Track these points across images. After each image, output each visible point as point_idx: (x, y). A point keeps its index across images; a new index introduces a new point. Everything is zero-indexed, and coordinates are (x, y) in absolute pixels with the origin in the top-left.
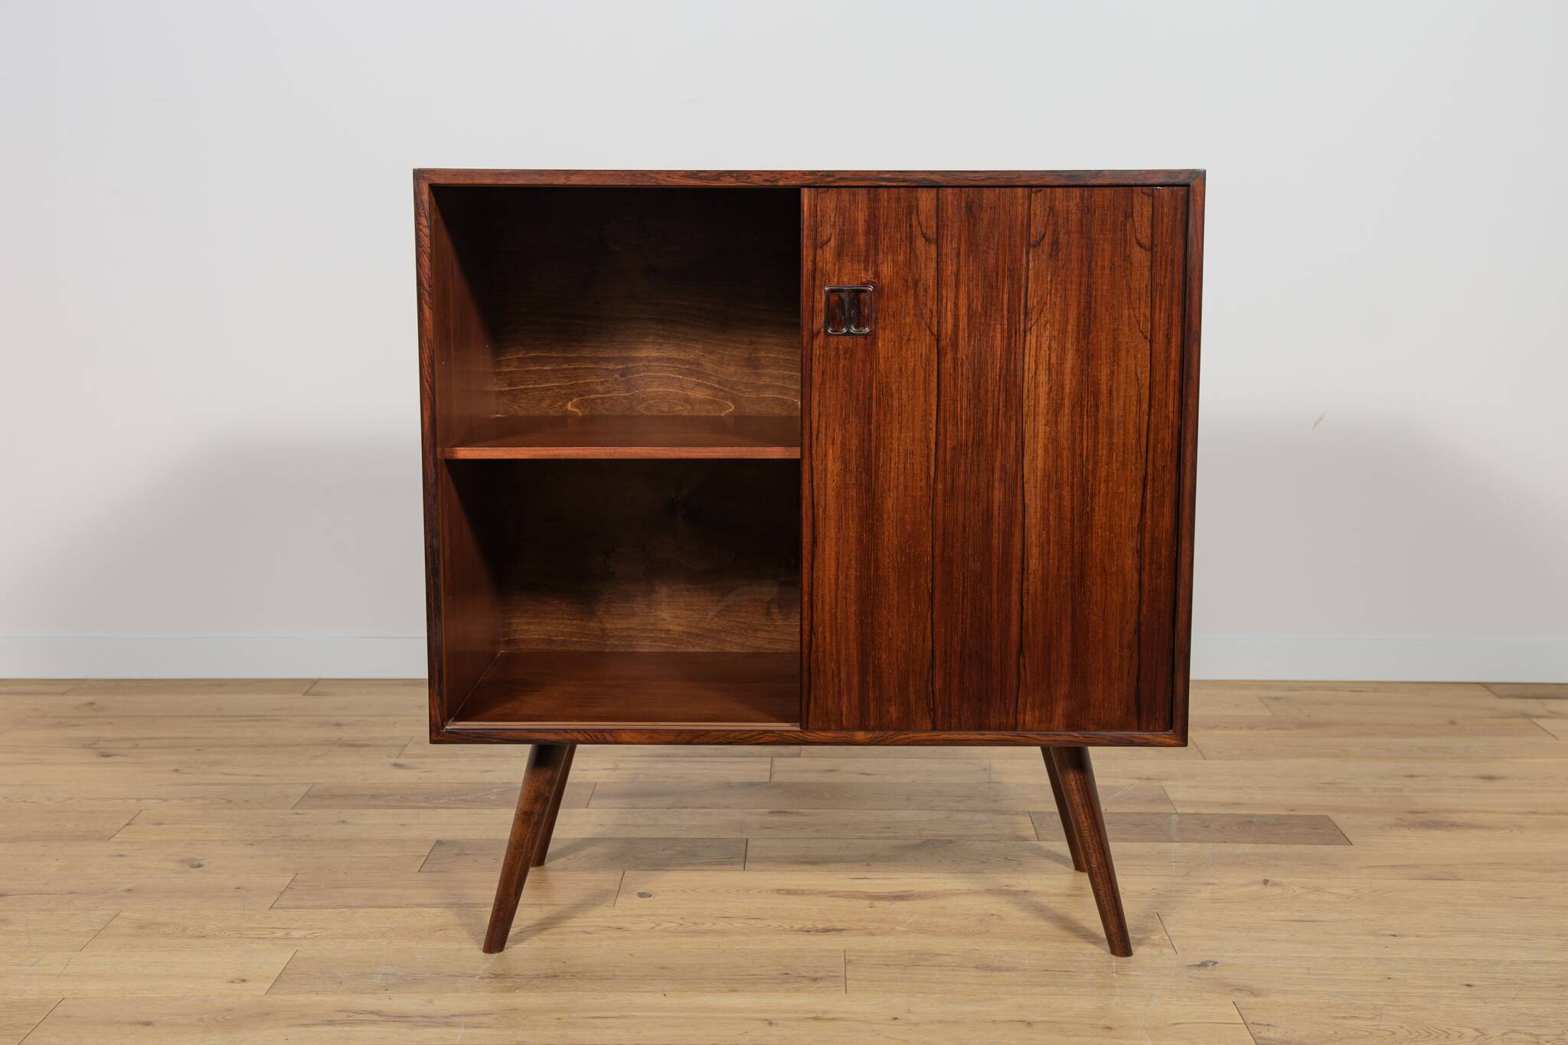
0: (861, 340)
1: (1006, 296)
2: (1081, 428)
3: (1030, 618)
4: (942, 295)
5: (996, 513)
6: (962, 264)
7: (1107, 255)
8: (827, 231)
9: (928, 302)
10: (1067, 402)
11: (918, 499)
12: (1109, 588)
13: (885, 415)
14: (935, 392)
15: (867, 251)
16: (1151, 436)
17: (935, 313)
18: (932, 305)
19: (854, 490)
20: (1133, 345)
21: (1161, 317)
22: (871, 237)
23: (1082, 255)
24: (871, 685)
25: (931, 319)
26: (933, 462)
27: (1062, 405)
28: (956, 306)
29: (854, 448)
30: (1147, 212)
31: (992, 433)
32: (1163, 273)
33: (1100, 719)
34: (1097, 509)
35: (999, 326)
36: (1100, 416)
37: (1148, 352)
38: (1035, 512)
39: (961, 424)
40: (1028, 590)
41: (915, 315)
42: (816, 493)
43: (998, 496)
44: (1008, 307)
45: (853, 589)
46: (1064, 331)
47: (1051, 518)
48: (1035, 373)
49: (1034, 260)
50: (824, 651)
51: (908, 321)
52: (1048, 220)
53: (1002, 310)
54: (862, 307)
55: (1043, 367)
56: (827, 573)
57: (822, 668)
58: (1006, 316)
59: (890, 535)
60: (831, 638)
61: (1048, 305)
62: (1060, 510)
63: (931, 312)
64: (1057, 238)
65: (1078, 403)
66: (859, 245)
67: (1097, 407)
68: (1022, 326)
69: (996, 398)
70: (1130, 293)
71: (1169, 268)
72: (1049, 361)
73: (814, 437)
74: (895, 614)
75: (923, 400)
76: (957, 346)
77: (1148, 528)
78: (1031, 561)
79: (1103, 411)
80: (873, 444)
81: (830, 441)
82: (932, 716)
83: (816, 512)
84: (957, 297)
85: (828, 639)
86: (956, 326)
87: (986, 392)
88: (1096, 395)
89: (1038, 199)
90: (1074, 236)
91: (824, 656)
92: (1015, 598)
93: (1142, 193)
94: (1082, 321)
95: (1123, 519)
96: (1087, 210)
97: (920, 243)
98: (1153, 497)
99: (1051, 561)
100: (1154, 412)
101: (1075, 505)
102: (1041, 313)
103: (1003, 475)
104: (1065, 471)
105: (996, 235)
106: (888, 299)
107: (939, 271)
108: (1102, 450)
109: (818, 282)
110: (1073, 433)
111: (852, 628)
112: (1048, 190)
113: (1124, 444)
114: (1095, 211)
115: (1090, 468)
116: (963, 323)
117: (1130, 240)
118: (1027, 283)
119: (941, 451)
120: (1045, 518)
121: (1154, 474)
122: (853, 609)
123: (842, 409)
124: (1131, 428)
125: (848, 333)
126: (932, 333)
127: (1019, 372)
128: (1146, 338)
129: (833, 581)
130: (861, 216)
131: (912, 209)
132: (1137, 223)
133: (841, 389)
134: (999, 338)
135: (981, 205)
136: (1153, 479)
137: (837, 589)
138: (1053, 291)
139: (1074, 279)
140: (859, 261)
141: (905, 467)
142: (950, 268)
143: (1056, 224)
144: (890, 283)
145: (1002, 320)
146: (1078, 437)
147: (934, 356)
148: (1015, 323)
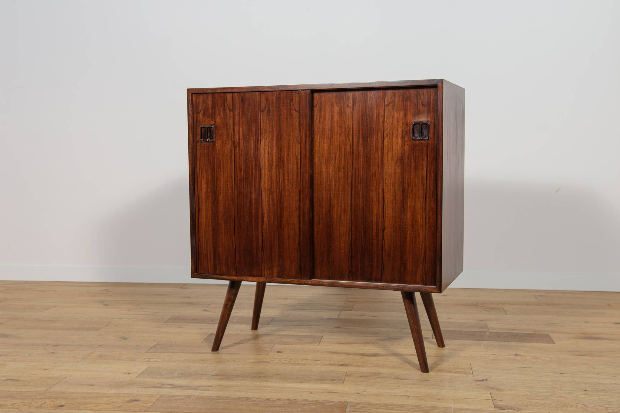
0: (211, 143)
1: (254, 128)
2: (279, 173)
3: (265, 238)
4: (235, 128)
5: (253, 202)
6: (241, 118)
7: (285, 114)
8: (201, 108)
9: (230, 131)
10: (274, 164)
11: (230, 196)
12: (289, 228)
14: (234, 161)
15: (212, 114)
16: (301, 176)
17: (233, 134)
18: (232, 132)
19: (210, 193)
20: (294, 144)
21: (303, 135)
22: (213, 110)
23: (277, 114)
24: (217, 259)
25: (232, 136)
26: (234, 184)
27: (273, 165)
28: (239, 132)
29: (210, 179)
30: (297, 99)
31: (251, 175)
32: (303, 120)
33: (288, 275)
34: (285, 201)
35: (252, 139)
36: (285, 169)
37: (299, 147)
38: (266, 202)
39: (242, 171)
40: (264, 228)
41: (227, 135)
43: (254, 196)
44: (255, 132)
45: (211, 226)
46: (273, 140)
47: (270, 204)
48: (264, 154)
49: (262, 116)
50: (203, 247)
51: (225, 137)
52: (266, 103)
53: (253, 133)
54: (211, 133)
55: (266, 152)
56: (203, 221)
57: (202, 253)
58: (254, 135)
59: (221, 208)
61: (267, 131)
63: (232, 134)
64: (269, 109)
65: (278, 165)
66: (210, 112)
67: (284, 166)
68: (260, 138)
69: (252, 162)
70: (293, 127)
71: (305, 118)
72: (268, 150)
73: (198, 175)
74: (224, 235)
75: (230, 163)
76: (240, 145)
77: (302, 208)
78: (265, 218)
79: (286, 167)
80: (216, 178)
81: (203, 177)
82: (236, 271)
83: (199, 200)
84: (239, 129)
85: (204, 243)
86: (239, 139)
87: (249, 161)
88: (283, 162)
89: (263, 96)
90: (275, 108)
91: (203, 249)
92: (260, 231)
93: (295, 93)
94: (278, 136)
95: (293, 205)
96: (278, 99)
97: (228, 111)
98: (303, 197)
99: (271, 219)
100: (302, 168)
101: (278, 200)
102: (265, 134)
103: (255, 189)
104: (274, 188)
105: (251, 108)
106: (219, 130)
107: (234, 120)
108: (286, 180)
109: (198, 125)
110: (276, 175)
111: (211, 240)
112: (266, 93)
113: (293, 179)
114: (281, 99)
115: (282, 186)
116: (241, 137)
117: (292, 109)
118: (260, 124)
119: (236, 181)
120: (269, 204)
121: (303, 189)
122: (211, 233)
123: (206, 166)
124: (295, 173)
125: (207, 141)
126: (232, 141)
127: (259, 154)
128: (298, 142)
129: (205, 224)
130: (210, 103)
131: (225, 100)
132: (294, 103)
133: (205, 160)
134: (252, 143)
135: (245, 98)
136: (303, 191)
137: (206, 227)
138: (269, 127)
139: (275, 122)
140: (210, 118)
141: (225, 186)
142: (237, 119)
143: (269, 104)
144: (219, 124)
145: (253, 136)
146: (278, 176)
147: (233, 149)
148: (257, 137)
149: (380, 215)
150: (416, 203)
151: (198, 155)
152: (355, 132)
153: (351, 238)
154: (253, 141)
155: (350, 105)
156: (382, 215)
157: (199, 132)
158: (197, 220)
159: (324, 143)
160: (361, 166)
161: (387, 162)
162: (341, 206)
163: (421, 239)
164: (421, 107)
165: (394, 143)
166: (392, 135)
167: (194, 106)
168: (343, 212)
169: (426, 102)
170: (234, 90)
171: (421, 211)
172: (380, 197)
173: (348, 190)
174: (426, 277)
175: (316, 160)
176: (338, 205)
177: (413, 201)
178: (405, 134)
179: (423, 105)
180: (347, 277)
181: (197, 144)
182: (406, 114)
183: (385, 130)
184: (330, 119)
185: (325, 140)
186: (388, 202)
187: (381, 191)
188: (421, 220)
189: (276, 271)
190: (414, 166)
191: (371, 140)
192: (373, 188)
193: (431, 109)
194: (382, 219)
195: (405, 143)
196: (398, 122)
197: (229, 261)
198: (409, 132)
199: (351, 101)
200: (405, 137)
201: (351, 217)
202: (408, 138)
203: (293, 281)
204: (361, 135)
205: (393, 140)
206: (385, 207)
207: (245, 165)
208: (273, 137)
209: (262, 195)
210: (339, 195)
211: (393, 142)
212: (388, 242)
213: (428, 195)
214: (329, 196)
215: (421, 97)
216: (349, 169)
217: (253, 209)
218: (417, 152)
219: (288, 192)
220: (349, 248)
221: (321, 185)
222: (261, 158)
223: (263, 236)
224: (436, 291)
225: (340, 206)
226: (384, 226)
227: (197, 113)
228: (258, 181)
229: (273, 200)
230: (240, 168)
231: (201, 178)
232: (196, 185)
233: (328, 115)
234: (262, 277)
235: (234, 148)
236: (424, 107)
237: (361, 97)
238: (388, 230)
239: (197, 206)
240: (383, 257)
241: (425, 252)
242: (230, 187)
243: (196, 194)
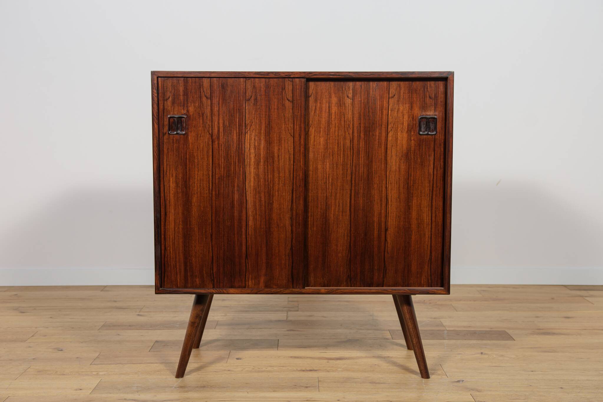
0: (182, 136)
1: (237, 120)
2: (268, 170)
3: (250, 244)
4: (213, 119)
5: (236, 203)
6: (221, 107)
7: (276, 104)
8: (169, 94)
9: (208, 122)
10: (262, 160)
11: (206, 197)
12: (280, 232)
13: (192, 165)
14: (211, 156)
15: (184, 102)
16: (295, 174)
17: (210, 126)
18: (209, 123)
19: (181, 194)
20: (287, 138)
21: (297, 128)
22: (185, 97)
23: (266, 104)
24: (189, 270)
25: (209, 128)
26: (211, 184)
27: (260, 161)
28: (219, 123)
29: (180, 178)
30: (291, 88)
31: (233, 172)
32: (297, 111)
33: (278, 284)
34: (275, 202)
35: (235, 131)
36: (275, 165)
37: (293, 141)
38: (251, 203)
39: (222, 169)
40: (249, 233)
41: (203, 127)
42: (166, 195)
43: (236, 196)
44: (239, 123)
45: (181, 233)
46: (260, 133)
47: (257, 205)
48: (250, 149)
49: (248, 106)
50: (170, 257)
51: (200, 129)
52: (253, 90)
53: (236, 125)
54: (183, 124)
55: (252, 147)
56: (171, 226)
57: (170, 264)
58: (238, 127)
59: (195, 211)
60: (173, 252)
61: (254, 123)
62: (260, 202)
63: (209, 125)
64: (257, 97)
65: (266, 160)
66: (181, 100)
67: (273, 162)
68: (244, 131)
69: (235, 158)
70: (285, 119)
71: (299, 109)
72: (255, 144)
73: (165, 174)
74: (198, 243)
75: (206, 159)
76: (219, 139)
77: (295, 209)
78: (250, 222)
79: (276, 163)
80: (188, 176)
81: (171, 175)
82: (213, 283)
83: (166, 202)
84: (219, 120)
85: (171, 252)
86: (219, 131)
87: (231, 156)
88: (273, 157)
89: (249, 82)
90: (263, 97)
91: (170, 259)
92: (244, 236)
93: (289, 80)
94: (267, 129)
95: (285, 206)
96: (267, 87)
97: (204, 99)
98: (296, 197)
99: (257, 222)
100: (296, 164)
101: (266, 200)
102: (251, 126)
103: (238, 188)
104: (262, 187)
105: (233, 96)
106: (192, 120)
107: (212, 110)
108: (276, 179)
109: (165, 114)
110: (265, 172)
111: (181, 249)
112: (253, 79)
113: (284, 176)
114: (271, 87)
115: (272, 185)
116: (221, 130)
117: (284, 98)
118: (246, 115)
119: (214, 179)
120: (255, 205)
121: (296, 188)
122: (181, 240)
123: (175, 163)
124: (287, 170)
125: (177, 134)
126: (210, 134)
127: (243, 149)
128: (291, 136)
129: (173, 230)
130: (181, 89)
131: (201, 86)
132: (287, 92)
133: (175, 155)
134: (235, 136)
135: (227, 85)
136: (296, 191)
137: (175, 233)
138: (255, 118)
139: (263, 113)
140: (181, 106)
141: (200, 186)
142: (216, 109)
143: (256, 92)
144: (193, 114)
145: (236, 129)
146: (266, 174)
147: (210, 143)
148: (241, 130)
149: (383, 215)
150: (422, 201)
151: (165, 150)
152: (356, 125)
153: (349, 240)
154: (236, 134)
155: (350, 95)
156: (385, 215)
157: (166, 122)
158: (162, 226)
159: (320, 137)
160: (362, 162)
161: (391, 158)
162: (339, 206)
163: (427, 239)
164: (428, 99)
165: (399, 138)
166: (396, 129)
167: (160, 91)
168: (341, 213)
169: (434, 95)
170: (213, 75)
171: (428, 210)
172: (383, 195)
173: (347, 188)
174: (431, 279)
175: (311, 155)
176: (336, 205)
177: (419, 198)
178: (411, 128)
179: (430, 98)
180: (345, 283)
181: (163, 137)
182: (412, 107)
183: (389, 124)
184: (327, 111)
185: (321, 133)
186: (391, 201)
187: (384, 189)
188: (427, 219)
189: (263, 281)
190: (420, 162)
191: (374, 134)
192: (375, 186)
193: (439, 102)
194: (385, 218)
195: (410, 137)
196: (403, 115)
197: (204, 272)
198: (416, 126)
199: (351, 92)
200: (411, 131)
201: (350, 217)
202: (414, 133)
203: (284, 291)
204: (362, 129)
205: (397, 134)
206: (388, 205)
207: (225, 162)
208: (261, 129)
209: (247, 195)
210: (336, 194)
211: (397, 136)
212: (391, 243)
213: (434, 193)
214: (325, 195)
215: (428, 90)
216: (349, 166)
217: (236, 212)
218: (424, 147)
219: (278, 191)
220: (348, 251)
221: (316, 183)
222: (246, 154)
223: (248, 242)
224: (444, 293)
225: (337, 206)
226: (387, 227)
227: (164, 101)
228: (241, 179)
229: (260, 201)
230: (219, 165)
231: (169, 176)
232: (162, 185)
233: (325, 106)
234: (245, 288)
235: (212, 141)
236: (431, 100)
237: (362, 87)
238: (391, 231)
239: (163, 210)
240: (386, 260)
241: (431, 253)
242: (207, 187)
243: (162, 195)
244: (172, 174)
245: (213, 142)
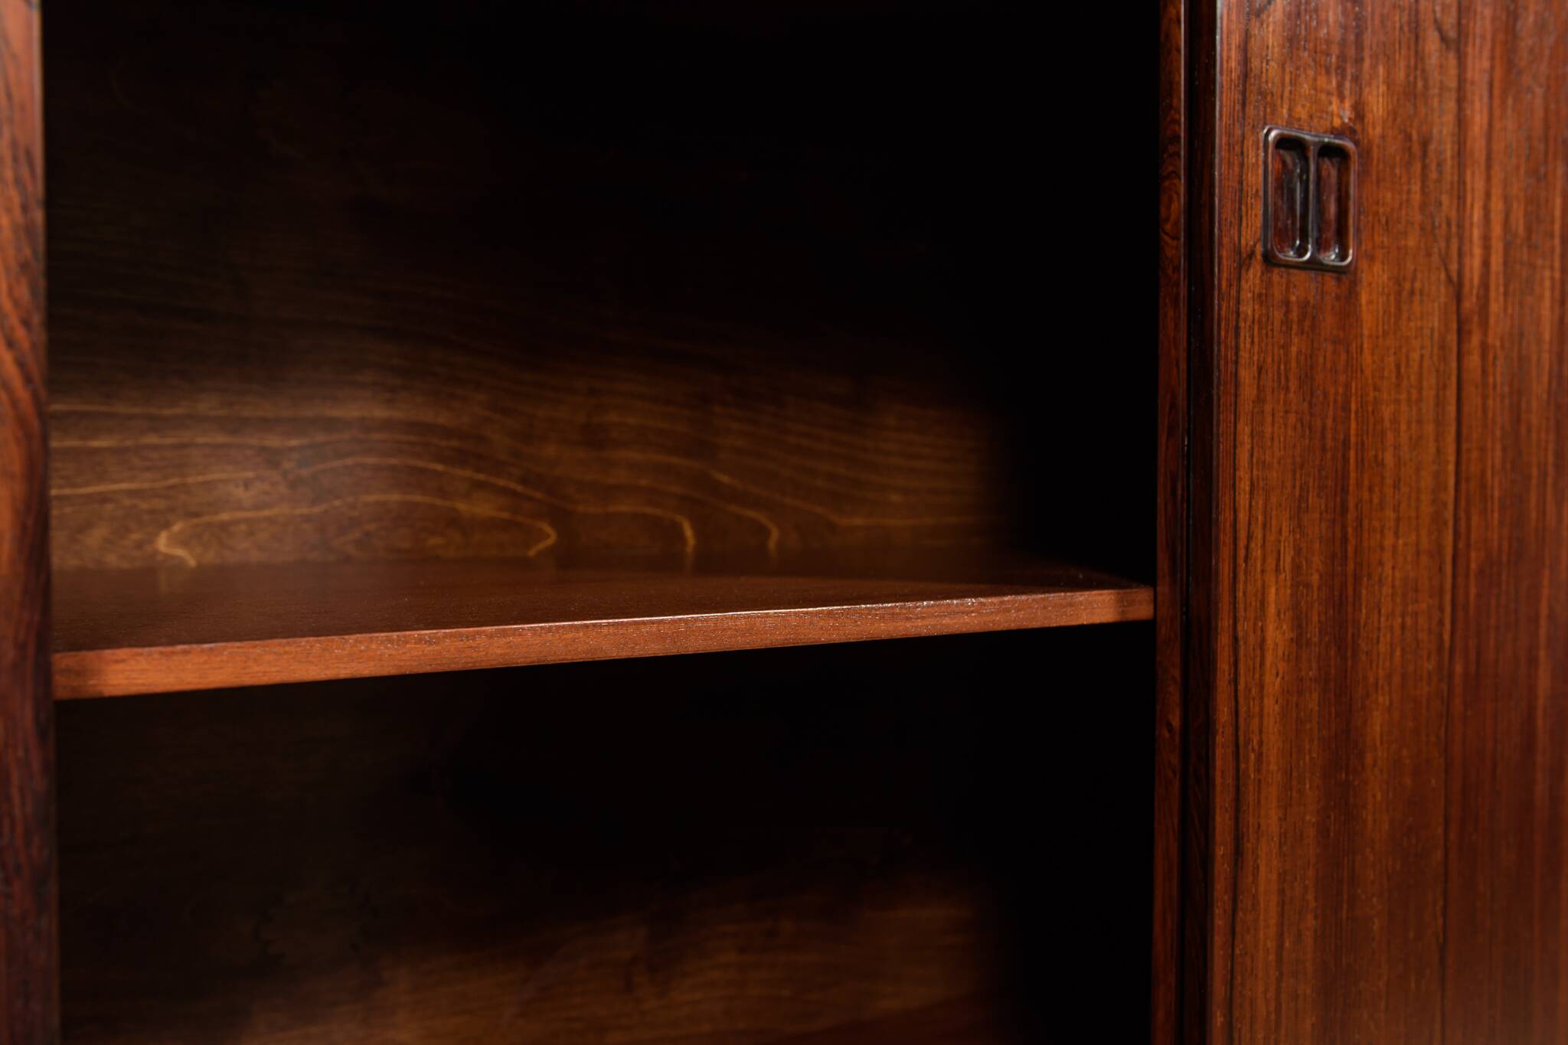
0: (1330, 283)
6: (1497, 113)
9: (1440, 199)
11: (1424, 705)
13: (1371, 490)
14: (1453, 431)
15: (1342, 49)
17: (1456, 228)
18: (1447, 206)
19: (1315, 695)
25: (1447, 242)
26: (1448, 610)
28: (1484, 215)
29: (1315, 578)
39: (1489, 512)
41: (1424, 228)
42: (1242, 710)
51: (1410, 241)
63: (1449, 225)
66: (1328, 24)
73: (1242, 553)
75: (1434, 449)
80: (1350, 567)
81: (1271, 562)
83: (1243, 766)
84: (1488, 194)
86: (1486, 263)
97: (1432, 43)
107: (1462, 122)
109: (1248, 114)
116: (1496, 258)
119: (1460, 580)
123: (1294, 472)
126: (1449, 279)
129: (1272, 957)
133: (1292, 418)
137: (1279, 980)
140: (1329, 69)
141: (1403, 626)
142: (1477, 119)
144: (1383, 137)
147: (1452, 338)
157: (1255, 177)
181: (1239, 280)
207: (1508, 466)
227: (1248, 14)
230: (1486, 485)
231: (1263, 569)
242: (1430, 631)
244: (1279, 552)
245: (1462, 334)
